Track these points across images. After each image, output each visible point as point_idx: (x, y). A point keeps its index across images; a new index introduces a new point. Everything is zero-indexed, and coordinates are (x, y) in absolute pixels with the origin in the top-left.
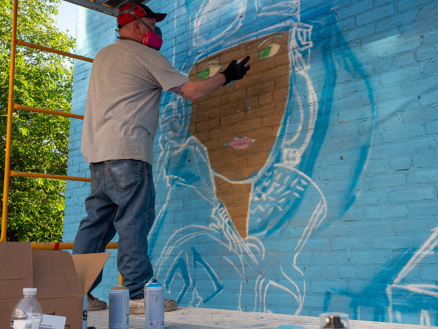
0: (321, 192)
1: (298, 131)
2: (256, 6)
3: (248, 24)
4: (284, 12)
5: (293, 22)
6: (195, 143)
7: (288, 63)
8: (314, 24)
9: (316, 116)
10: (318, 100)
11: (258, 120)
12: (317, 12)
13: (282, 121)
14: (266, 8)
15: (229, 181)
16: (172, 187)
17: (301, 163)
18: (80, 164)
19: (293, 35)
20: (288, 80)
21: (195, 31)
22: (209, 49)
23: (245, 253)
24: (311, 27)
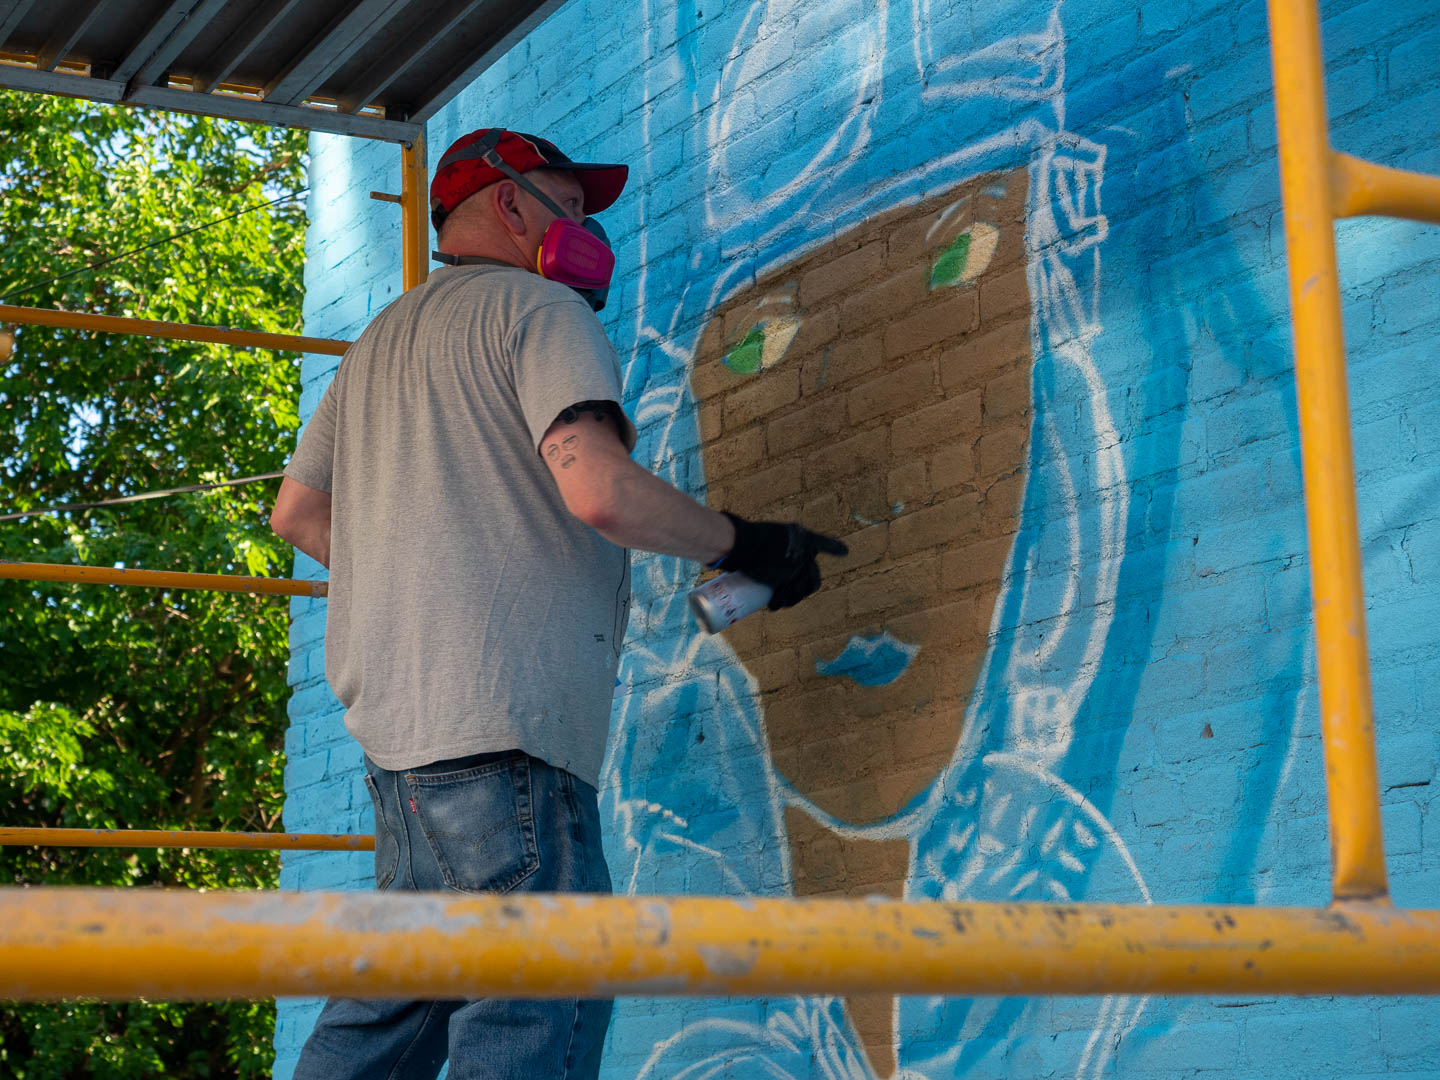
0: (1139, 880)
1: (1063, 611)
2: (918, 54)
3: (890, 136)
4: (1011, 86)
5: (1042, 129)
6: (719, 656)
7: (1025, 310)
8: (1112, 141)
9: (1121, 546)
10: (1128, 473)
11: (929, 558)
12: (1119, 87)
13: (1008, 568)
14: (952, 63)
15: (835, 829)
16: (642, 852)
17: (1074, 750)
18: (330, 745)
19: (1043, 186)
20: (1027, 386)
21: (716, 160)
22: (763, 240)
24: (1102, 150)
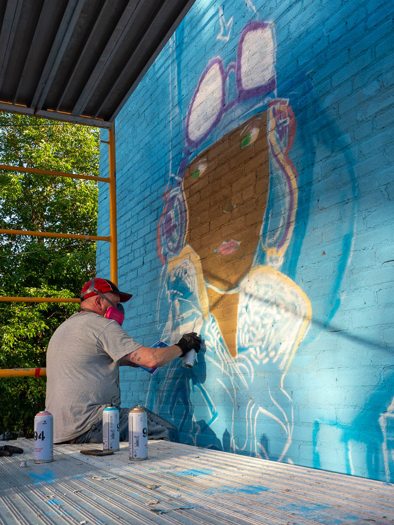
2: (237, 89)
3: (230, 112)
7: (267, 148)
9: (297, 206)
10: (298, 185)
11: (243, 218)
13: (264, 217)
15: (220, 292)
16: (172, 303)
19: (271, 114)
20: (268, 168)
22: (199, 146)
23: (235, 375)
